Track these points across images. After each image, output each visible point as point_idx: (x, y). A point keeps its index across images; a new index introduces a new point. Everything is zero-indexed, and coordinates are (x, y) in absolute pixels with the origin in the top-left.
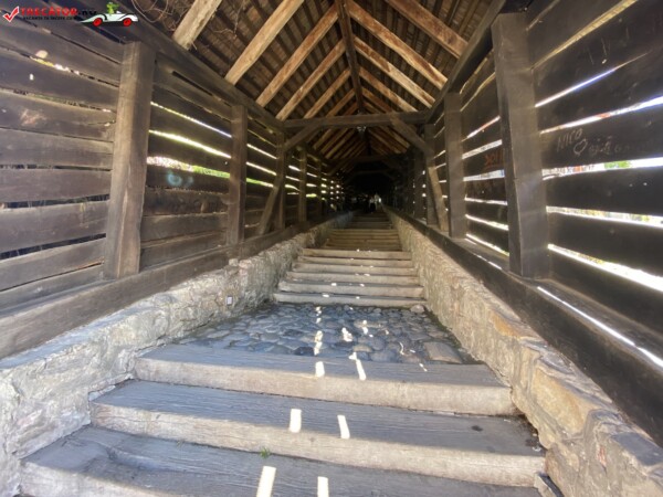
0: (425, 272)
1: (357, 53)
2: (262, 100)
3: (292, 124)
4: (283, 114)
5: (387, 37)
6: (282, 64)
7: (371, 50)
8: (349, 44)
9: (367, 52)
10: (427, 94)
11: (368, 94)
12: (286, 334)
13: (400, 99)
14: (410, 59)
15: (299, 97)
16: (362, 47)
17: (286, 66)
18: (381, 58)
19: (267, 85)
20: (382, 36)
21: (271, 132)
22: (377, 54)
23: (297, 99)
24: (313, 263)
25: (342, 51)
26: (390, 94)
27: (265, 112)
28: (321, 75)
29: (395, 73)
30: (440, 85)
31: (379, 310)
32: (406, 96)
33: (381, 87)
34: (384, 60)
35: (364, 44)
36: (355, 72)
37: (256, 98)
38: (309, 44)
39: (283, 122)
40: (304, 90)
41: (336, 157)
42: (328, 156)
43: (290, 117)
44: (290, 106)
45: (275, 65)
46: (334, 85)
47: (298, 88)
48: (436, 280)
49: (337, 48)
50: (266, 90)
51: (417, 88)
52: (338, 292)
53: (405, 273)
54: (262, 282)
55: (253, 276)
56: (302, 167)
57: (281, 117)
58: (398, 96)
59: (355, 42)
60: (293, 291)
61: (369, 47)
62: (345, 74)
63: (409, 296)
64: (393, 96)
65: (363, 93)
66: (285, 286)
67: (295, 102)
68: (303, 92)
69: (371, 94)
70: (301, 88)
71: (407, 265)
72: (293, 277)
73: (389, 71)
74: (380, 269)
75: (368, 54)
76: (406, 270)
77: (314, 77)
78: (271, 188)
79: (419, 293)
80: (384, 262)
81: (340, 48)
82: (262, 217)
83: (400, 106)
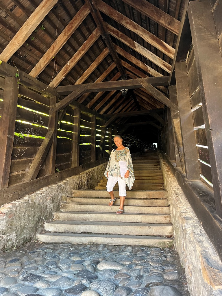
1: (111, 36)
2: (34, 73)
3: (63, 89)
4: (54, 82)
5: (127, 23)
6: (49, 46)
7: (120, 33)
8: (103, 30)
9: (117, 35)
10: (166, 63)
11: (127, 65)
12: (25, 279)
13: (149, 68)
14: (147, 38)
15: (67, 69)
16: (113, 31)
17: (52, 47)
18: (129, 39)
20: (124, 23)
21: (45, 96)
22: (125, 36)
23: (65, 71)
24: (81, 203)
25: (98, 35)
26: (141, 65)
27: (37, 82)
28: (83, 52)
29: (139, 49)
30: (172, 56)
31: (130, 248)
32: (153, 66)
33: (134, 60)
34: (131, 40)
35: (115, 29)
36: (113, 50)
37: (28, 72)
38: (69, 30)
39: (55, 89)
40: (70, 64)
41: (110, 112)
42: (102, 112)
43: (61, 84)
44: (60, 76)
45: (43, 47)
46: (97, 59)
47: (66, 63)
49: (94, 33)
50: (37, 65)
51: (159, 59)
52: (97, 231)
53: (159, 211)
54: (23, 224)
55: (12, 219)
56: (75, 121)
57: (53, 85)
58: (147, 66)
59: (108, 28)
60: (57, 231)
61: (119, 31)
62: (105, 51)
63: (161, 234)
64: (143, 66)
65: (123, 65)
66: (50, 227)
67: (64, 73)
68: (69, 65)
69: (129, 65)
70: (68, 63)
71: (163, 204)
72: (59, 218)
73: (136, 48)
74: (137, 208)
75: (118, 36)
76: (160, 209)
77: (78, 54)
78: (42, 140)
79: (168, 231)
80: (142, 201)
81: (97, 33)
82: (32, 165)
83: (150, 73)
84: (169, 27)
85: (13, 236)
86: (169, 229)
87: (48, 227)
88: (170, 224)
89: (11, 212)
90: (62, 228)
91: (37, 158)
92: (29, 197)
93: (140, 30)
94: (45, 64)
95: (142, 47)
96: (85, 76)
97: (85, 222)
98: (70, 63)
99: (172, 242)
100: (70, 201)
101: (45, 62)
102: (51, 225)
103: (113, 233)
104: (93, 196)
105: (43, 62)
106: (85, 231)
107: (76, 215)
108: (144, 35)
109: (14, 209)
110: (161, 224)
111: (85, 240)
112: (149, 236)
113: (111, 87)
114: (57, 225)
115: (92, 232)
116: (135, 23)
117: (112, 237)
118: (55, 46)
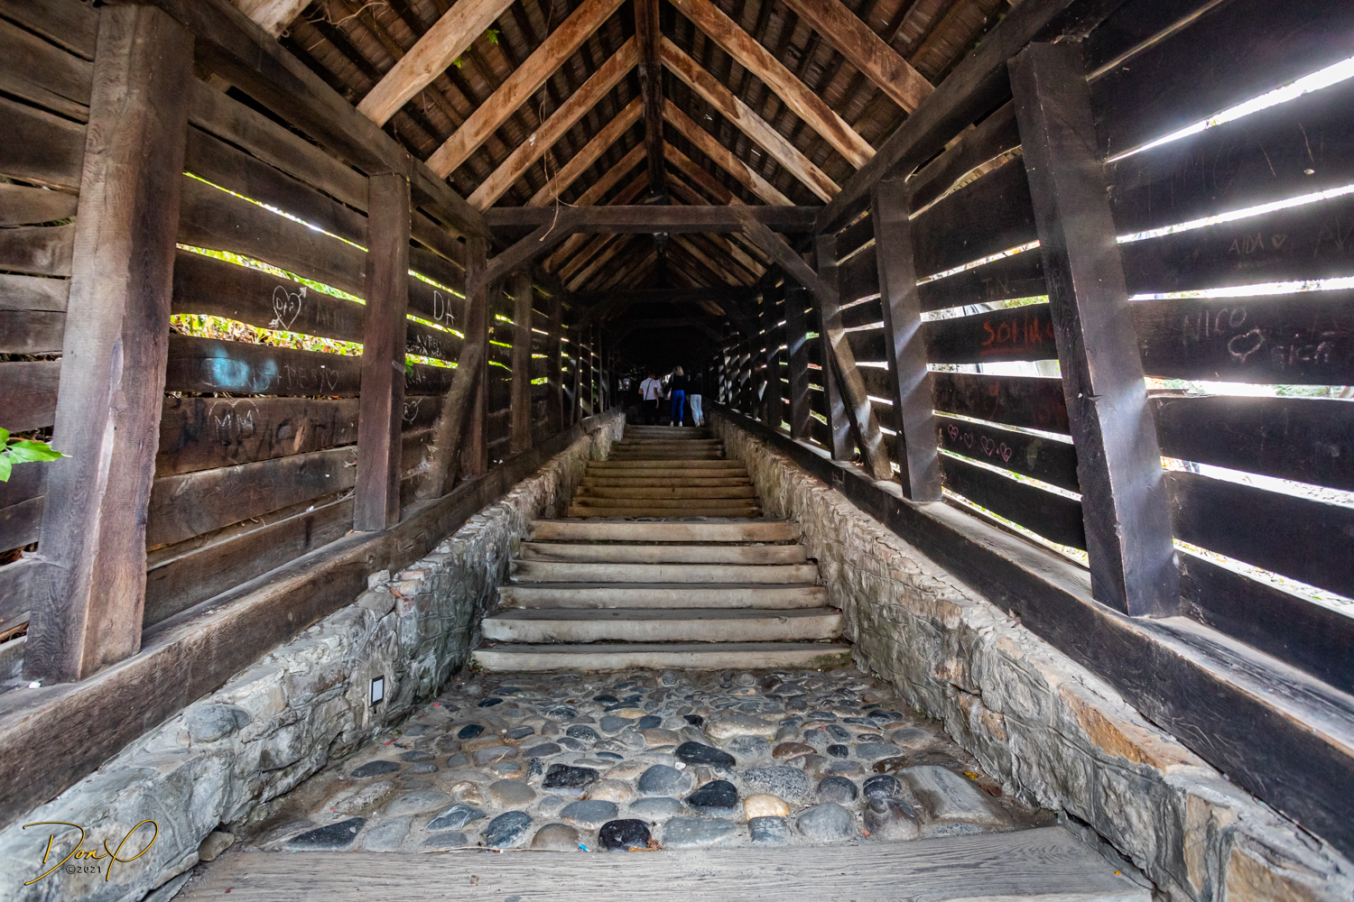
1: (665, 71)
2: (442, 163)
3: (505, 217)
4: (485, 195)
6: (495, 83)
7: (697, 68)
8: (649, 51)
9: (688, 71)
10: (819, 173)
11: (677, 157)
12: (552, 782)
13: (753, 175)
14: (795, 99)
15: (525, 158)
16: (677, 59)
17: (504, 88)
18: (721, 88)
19: (455, 128)
21: (454, 236)
22: (710, 77)
23: (522, 162)
24: (561, 560)
25: (630, 64)
26: (731, 164)
27: (446, 190)
28: (580, 112)
29: (748, 121)
30: (858, 161)
31: (748, 677)
32: (770, 171)
33: (712, 148)
34: (728, 93)
35: (682, 54)
36: (654, 109)
37: (425, 156)
38: (562, 44)
39: (486, 215)
40: (538, 143)
43: (500, 202)
44: (503, 177)
45: (479, 85)
46: (604, 132)
47: (525, 138)
48: (883, 600)
49: (619, 56)
50: (453, 141)
51: (799, 157)
52: (638, 636)
53: (790, 577)
54: (446, 625)
55: (427, 614)
56: (517, 315)
57: (480, 202)
59: (662, 48)
60: (522, 638)
61: (692, 62)
62: (630, 111)
63: (810, 636)
64: (739, 168)
65: (666, 154)
66: (499, 629)
67: (516, 169)
68: (535, 147)
69: (684, 157)
70: (532, 139)
71: (792, 556)
72: (514, 601)
74: (731, 571)
75: (691, 77)
76: (791, 570)
77: (565, 116)
78: (451, 373)
79: (830, 628)
80: (737, 549)
81: (627, 57)
82: (433, 449)
83: (755, 190)
84: (892, 86)
85: (430, 661)
86: (832, 621)
87: (493, 628)
88: (830, 607)
89: (423, 594)
90: (535, 630)
91: (444, 425)
92: (452, 547)
93: (777, 73)
94: (480, 138)
95: (756, 116)
96: (563, 179)
97: (592, 612)
98: (536, 141)
99: (849, 654)
100: (531, 553)
101: (477, 134)
102: (503, 624)
103: (686, 638)
104: (592, 538)
105: (473, 130)
106: (605, 636)
107: (567, 594)
108: (787, 90)
109: (429, 585)
110: (800, 610)
111: (617, 660)
112: (779, 643)
113: (655, 223)
114: (519, 623)
115: (626, 637)
117: (692, 651)
118: (516, 86)
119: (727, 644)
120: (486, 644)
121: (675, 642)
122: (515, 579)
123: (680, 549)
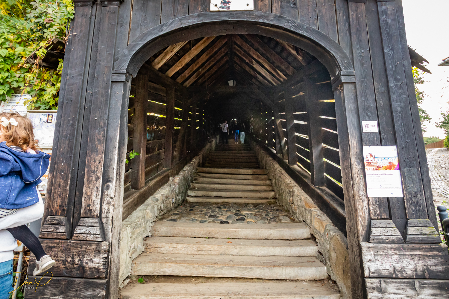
0: (275, 183)
2: (180, 80)
4: (188, 83)
5: (254, 53)
7: (243, 52)
9: (241, 53)
10: (274, 79)
14: (266, 65)
18: (249, 57)
20: (251, 53)
22: (246, 55)
23: (198, 75)
24: (204, 177)
26: (252, 73)
29: (256, 66)
33: (247, 68)
34: (251, 59)
35: (239, 49)
36: (231, 58)
39: (188, 88)
40: (202, 71)
43: (192, 85)
44: (192, 80)
46: (218, 65)
48: (282, 187)
50: (183, 75)
51: (269, 76)
52: (225, 196)
53: (264, 183)
54: (182, 190)
56: (193, 111)
58: (257, 74)
60: (197, 195)
63: (267, 197)
64: (254, 74)
66: (192, 193)
70: (200, 70)
71: (265, 178)
72: (194, 187)
73: (253, 65)
74: (249, 181)
76: (264, 182)
78: (180, 130)
79: (272, 195)
80: (251, 176)
82: (176, 149)
83: (258, 79)
85: (180, 197)
86: (273, 193)
87: (190, 193)
88: (273, 191)
89: (179, 182)
90: (200, 193)
91: (178, 143)
92: (183, 173)
93: (262, 59)
95: (258, 65)
96: (207, 76)
97: (214, 190)
99: (275, 201)
100: (197, 176)
102: (193, 192)
103: (236, 196)
104: (213, 172)
105: (188, 72)
106: (217, 195)
107: (208, 185)
108: (264, 64)
109: (180, 180)
110: (265, 191)
111: (220, 200)
112: (259, 198)
114: (196, 192)
115: (222, 196)
116: (259, 55)
117: (238, 199)
119: (246, 198)
120: (189, 196)
121: (234, 197)
122: (194, 182)
123: (236, 176)
